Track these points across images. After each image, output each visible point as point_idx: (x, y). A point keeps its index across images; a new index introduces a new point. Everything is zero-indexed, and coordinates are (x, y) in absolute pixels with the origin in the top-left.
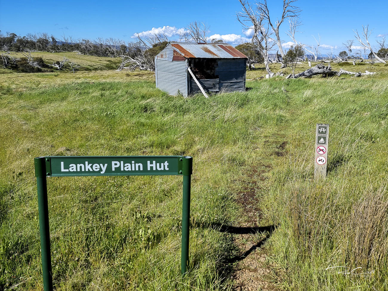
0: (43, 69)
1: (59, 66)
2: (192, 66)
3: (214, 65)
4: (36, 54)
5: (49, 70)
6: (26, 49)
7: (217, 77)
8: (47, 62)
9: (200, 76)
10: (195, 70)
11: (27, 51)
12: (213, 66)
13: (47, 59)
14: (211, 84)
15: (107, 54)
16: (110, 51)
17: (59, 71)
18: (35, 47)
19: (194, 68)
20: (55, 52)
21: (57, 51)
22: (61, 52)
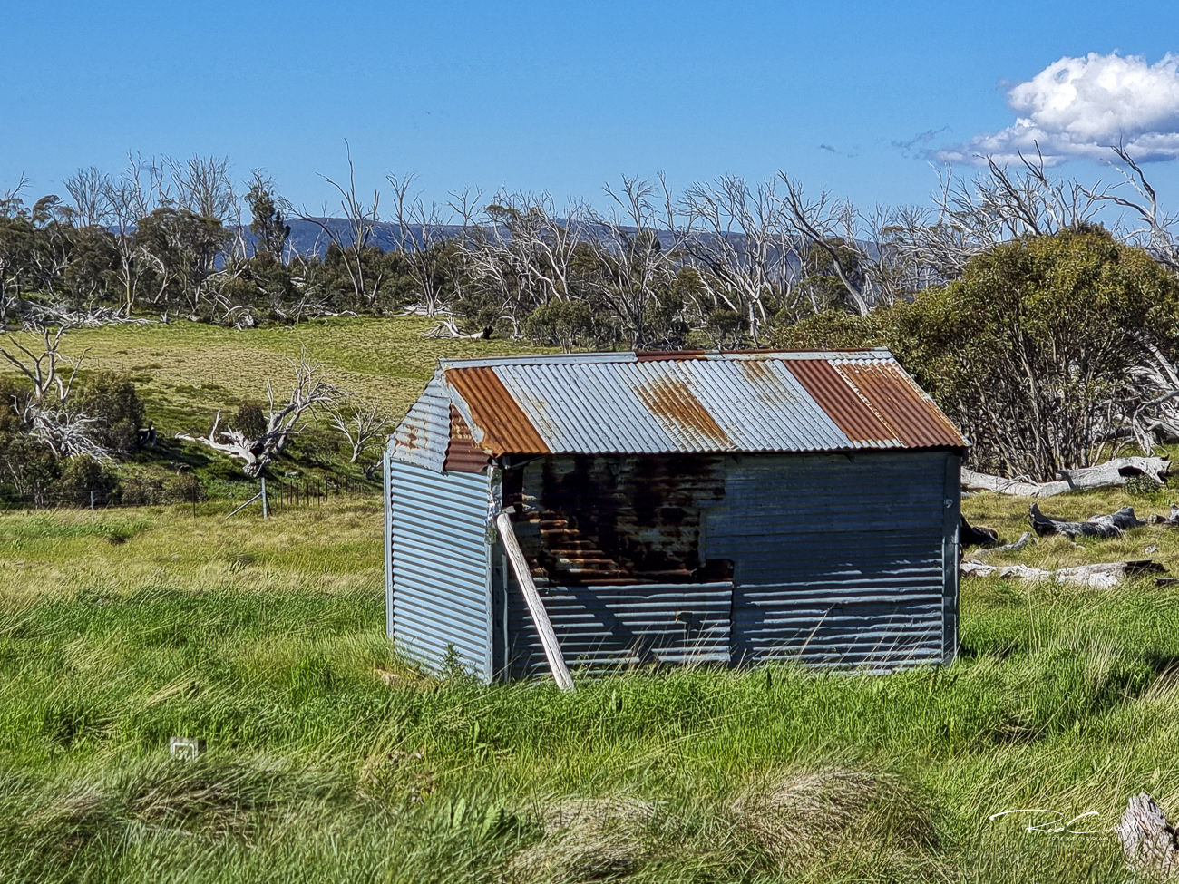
0: (129, 473)
1: (257, 451)
2: (529, 502)
3: (695, 495)
4: (115, 342)
5: (174, 479)
6: (43, 303)
7: (716, 570)
8: (175, 414)
9: (586, 565)
10: (545, 527)
11: (47, 322)
12: (688, 501)
13: (179, 390)
14: (673, 618)
15: (684, 328)
16: (707, 305)
17: (246, 486)
18: (114, 280)
19: (541, 516)
20: (255, 325)
21: (273, 317)
22: (304, 319)
